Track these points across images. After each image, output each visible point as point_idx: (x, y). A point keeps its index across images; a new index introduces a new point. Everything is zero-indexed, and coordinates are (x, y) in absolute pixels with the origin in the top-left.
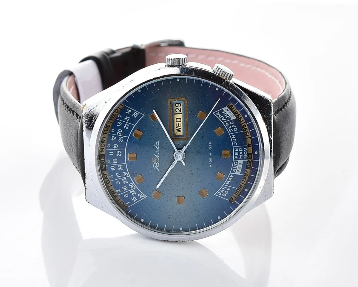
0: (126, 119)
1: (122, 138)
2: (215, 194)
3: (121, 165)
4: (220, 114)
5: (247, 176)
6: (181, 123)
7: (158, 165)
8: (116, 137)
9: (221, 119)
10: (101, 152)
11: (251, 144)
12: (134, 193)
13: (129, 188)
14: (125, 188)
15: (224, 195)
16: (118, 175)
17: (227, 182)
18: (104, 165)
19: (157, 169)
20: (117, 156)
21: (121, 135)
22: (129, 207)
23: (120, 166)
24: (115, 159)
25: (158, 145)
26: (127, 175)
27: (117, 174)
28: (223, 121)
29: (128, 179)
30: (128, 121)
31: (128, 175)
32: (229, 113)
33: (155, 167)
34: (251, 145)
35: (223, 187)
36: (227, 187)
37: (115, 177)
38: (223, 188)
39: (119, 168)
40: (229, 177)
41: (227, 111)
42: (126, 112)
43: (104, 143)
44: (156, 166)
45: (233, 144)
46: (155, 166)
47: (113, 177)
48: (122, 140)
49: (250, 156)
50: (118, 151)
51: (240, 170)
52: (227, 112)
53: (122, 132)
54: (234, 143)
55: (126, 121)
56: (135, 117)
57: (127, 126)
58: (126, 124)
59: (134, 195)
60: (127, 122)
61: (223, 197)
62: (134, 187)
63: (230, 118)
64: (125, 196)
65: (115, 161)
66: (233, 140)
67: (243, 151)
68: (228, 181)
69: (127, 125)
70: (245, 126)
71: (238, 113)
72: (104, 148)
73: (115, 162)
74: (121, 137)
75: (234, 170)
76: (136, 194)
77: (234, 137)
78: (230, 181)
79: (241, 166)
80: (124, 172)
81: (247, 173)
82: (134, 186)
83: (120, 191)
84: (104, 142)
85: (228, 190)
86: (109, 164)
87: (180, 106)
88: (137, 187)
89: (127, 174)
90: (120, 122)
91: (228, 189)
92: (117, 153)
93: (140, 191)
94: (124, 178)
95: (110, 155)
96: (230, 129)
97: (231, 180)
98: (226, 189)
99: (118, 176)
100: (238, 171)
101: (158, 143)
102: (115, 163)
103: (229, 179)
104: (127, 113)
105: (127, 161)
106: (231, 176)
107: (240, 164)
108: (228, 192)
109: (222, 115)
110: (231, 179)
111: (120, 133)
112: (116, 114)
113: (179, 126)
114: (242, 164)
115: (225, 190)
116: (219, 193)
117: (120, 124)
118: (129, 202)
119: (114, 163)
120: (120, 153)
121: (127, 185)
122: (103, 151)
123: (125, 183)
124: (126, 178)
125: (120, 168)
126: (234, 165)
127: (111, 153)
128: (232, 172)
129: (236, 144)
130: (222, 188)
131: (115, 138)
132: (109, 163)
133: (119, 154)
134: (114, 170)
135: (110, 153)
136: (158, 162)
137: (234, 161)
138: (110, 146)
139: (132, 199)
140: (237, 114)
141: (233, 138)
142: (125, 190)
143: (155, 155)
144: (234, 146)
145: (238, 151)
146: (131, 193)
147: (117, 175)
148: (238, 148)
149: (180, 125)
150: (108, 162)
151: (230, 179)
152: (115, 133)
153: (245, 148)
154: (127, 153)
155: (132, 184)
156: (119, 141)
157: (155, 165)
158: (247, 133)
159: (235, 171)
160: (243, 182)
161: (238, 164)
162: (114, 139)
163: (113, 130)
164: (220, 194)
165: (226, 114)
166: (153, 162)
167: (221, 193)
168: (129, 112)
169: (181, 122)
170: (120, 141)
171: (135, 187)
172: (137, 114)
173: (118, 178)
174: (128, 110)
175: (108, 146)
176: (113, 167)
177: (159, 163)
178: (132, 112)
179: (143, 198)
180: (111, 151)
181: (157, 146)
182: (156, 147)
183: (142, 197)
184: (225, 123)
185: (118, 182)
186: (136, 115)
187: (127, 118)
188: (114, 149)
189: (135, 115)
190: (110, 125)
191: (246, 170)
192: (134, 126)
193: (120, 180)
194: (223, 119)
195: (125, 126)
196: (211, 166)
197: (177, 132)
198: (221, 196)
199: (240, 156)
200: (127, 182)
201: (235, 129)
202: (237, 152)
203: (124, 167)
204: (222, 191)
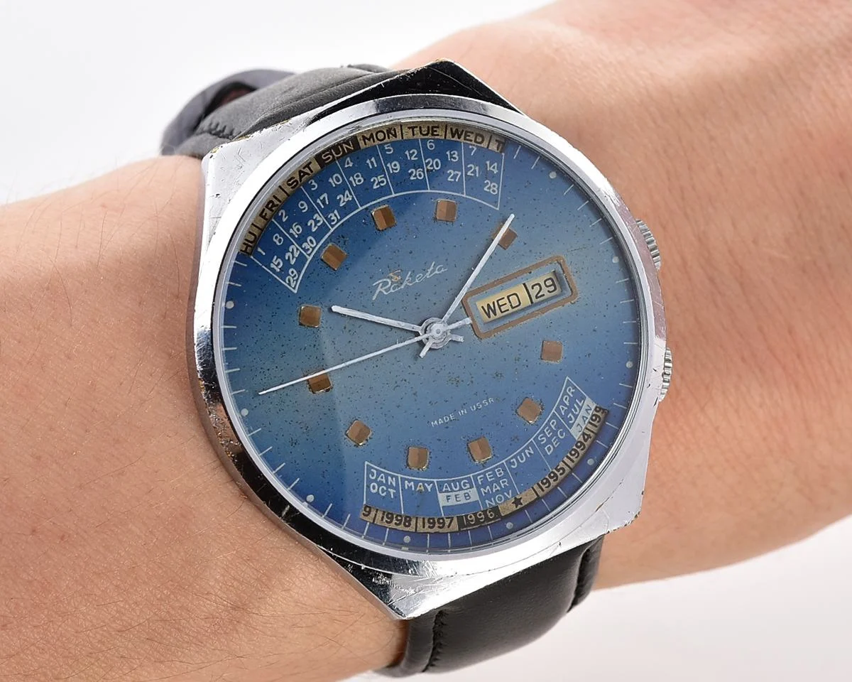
0: (471, 168)
1: (420, 175)
2: (366, 463)
3: (353, 198)
4: (572, 396)
5: (439, 527)
6: (510, 309)
7: (386, 290)
8: (416, 159)
9: (562, 403)
10: (363, 137)
11: (524, 505)
12: (293, 257)
13: (301, 240)
14: (298, 230)
15: (374, 488)
16: (324, 198)
17: (410, 481)
18: (333, 156)
19: (377, 292)
20: (372, 180)
21: (428, 170)
22: (252, 257)
23: (347, 197)
24: (360, 178)
25: (437, 272)
26: (333, 223)
27: (325, 195)
28: (558, 410)
29: (323, 229)
30: (469, 174)
31: (332, 226)
32: (583, 417)
33: (379, 283)
34: (519, 506)
35: (392, 476)
36: (396, 488)
37: (315, 195)
38: (390, 478)
39: (341, 196)
40: (423, 482)
41: (587, 410)
42: (488, 163)
43: (389, 138)
44: (381, 288)
45: (512, 458)
46: (381, 285)
47: (313, 189)
48: (415, 176)
49: (491, 515)
50: (385, 177)
51: (452, 502)
52: (583, 412)
53: (436, 168)
54: (514, 460)
55: (468, 169)
56: (486, 189)
57: (455, 177)
58: (460, 173)
59: (287, 258)
60: (466, 173)
61: (368, 487)
62: (309, 252)
63: (571, 426)
64: (276, 237)
65: (357, 179)
66: (519, 454)
67: (502, 491)
68: (412, 483)
69: (457, 175)
70: (561, 471)
71: (586, 440)
72: (374, 141)
73: (355, 180)
74: (424, 172)
75: (446, 487)
76: (293, 262)
77: (530, 453)
78: (415, 488)
79: (463, 501)
80: (336, 212)
81: (447, 524)
82: (311, 249)
83: (284, 220)
84: (391, 135)
85: (389, 492)
86: (343, 166)
87: (549, 291)
88: (310, 258)
89: (334, 221)
90: (460, 155)
91: (392, 491)
92: (379, 177)
93: (303, 271)
94: (320, 218)
95: (368, 161)
96: (545, 436)
97: (418, 489)
98: (391, 487)
99: (321, 201)
100: (448, 499)
101: (443, 270)
102: (350, 182)
103: (421, 484)
104: (486, 164)
105: (367, 209)
106: (429, 485)
107: (469, 496)
108: (385, 493)
109: (572, 401)
110: (422, 488)
111: (432, 166)
112: (471, 141)
113: (500, 306)
114: (469, 501)
115: (386, 485)
116: (375, 472)
117: (455, 158)
118: (264, 254)
119: (351, 179)
120: (382, 185)
121: (307, 232)
122: (366, 141)
123: (309, 224)
124: (324, 221)
125: (344, 199)
126: (459, 481)
127: (372, 163)
128: (441, 485)
129: (513, 466)
130: (390, 475)
131: (415, 157)
132: (346, 166)
133: (377, 182)
134: (332, 185)
135: (373, 159)
136: (394, 289)
137: (469, 479)
138: (388, 153)
139: (275, 257)
140: (583, 441)
141: (526, 451)
142: (291, 231)
143: (409, 273)
144: (506, 462)
145: (499, 476)
146: (291, 250)
147: (321, 198)
148: (506, 476)
149: (503, 308)
150: (348, 163)
151: (420, 487)
152: (428, 154)
153: (510, 491)
154: (388, 201)
155: (312, 243)
156: (410, 171)
157: (385, 284)
158: (547, 485)
159: (444, 489)
160: (421, 524)
161: (466, 491)
162: (411, 155)
163: (431, 146)
164: (373, 476)
165: (578, 409)
166: (391, 275)
167: (376, 479)
168: (491, 169)
169: (513, 308)
170: (412, 172)
171: (309, 255)
172: (494, 191)
173: (315, 202)
174: (496, 164)
175: (386, 148)
176: (338, 180)
177: (392, 291)
178: (494, 178)
179: (289, 284)
180: (378, 161)
181: (433, 271)
182: (432, 268)
183: (289, 281)
184: (554, 416)
185: (306, 205)
186: (489, 188)
187: (475, 170)
188: (386, 165)
189: (488, 186)
190: (438, 135)
191: (452, 518)
192: (463, 194)
193: (312, 211)
194: (563, 409)
195: (452, 171)
196: (435, 426)
197: (483, 307)
198: (370, 481)
199: (488, 487)
200: (314, 230)
201: (549, 449)
202: (495, 475)
203: (350, 206)
204: (382, 478)
